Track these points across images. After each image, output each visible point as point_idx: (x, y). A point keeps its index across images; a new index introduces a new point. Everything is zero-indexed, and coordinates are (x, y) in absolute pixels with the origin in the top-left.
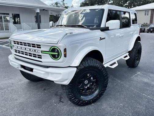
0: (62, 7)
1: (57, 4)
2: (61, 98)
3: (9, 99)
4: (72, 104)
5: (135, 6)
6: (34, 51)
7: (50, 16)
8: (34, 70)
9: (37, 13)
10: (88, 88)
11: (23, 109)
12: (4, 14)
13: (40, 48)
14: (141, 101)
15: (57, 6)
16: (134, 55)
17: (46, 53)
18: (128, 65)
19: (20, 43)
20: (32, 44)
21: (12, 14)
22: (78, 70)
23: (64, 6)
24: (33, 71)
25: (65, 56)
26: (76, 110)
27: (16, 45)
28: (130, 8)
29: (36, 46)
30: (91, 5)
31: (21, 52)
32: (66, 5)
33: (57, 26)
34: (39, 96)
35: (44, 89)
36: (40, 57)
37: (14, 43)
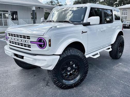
0: (57, 5)
1: (51, 2)
2: (48, 83)
3: (4, 83)
4: (57, 87)
5: (124, 4)
6: (24, 42)
7: (46, 13)
8: (24, 57)
9: (33, 10)
10: (71, 74)
11: (15, 91)
12: (4, 11)
13: (30, 39)
14: (118, 87)
15: (52, 5)
16: (116, 48)
17: (34, 43)
18: (111, 56)
19: (13, 35)
20: (23, 36)
21: (11, 11)
22: (61, 58)
23: (58, 4)
24: (23, 59)
25: (50, 45)
26: (60, 92)
27: (11, 36)
28: (120, 5)
29: (26, 37)
30: (83, 3)
31: (14, 43)
32: (60, 3)
33: (47, 22)
34: (29, 81)
35: (34, 76)
36: (29, 46)
37: (9, 35)
